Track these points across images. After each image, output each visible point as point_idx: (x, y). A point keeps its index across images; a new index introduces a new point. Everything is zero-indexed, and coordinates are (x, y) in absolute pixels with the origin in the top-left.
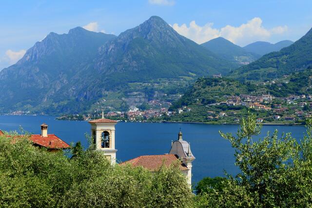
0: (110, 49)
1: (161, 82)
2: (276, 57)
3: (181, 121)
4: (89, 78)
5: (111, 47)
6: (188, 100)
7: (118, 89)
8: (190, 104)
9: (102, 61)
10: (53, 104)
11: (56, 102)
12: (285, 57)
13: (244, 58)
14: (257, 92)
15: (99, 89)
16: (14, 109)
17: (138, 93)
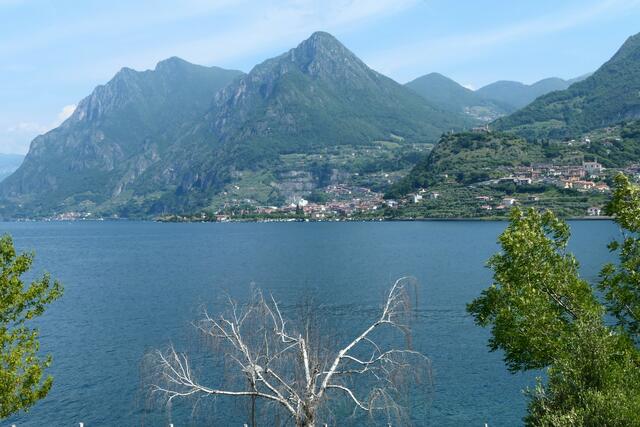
0: (238, 95)
1: (341, 151)
2: (560, 100)
3: (422, 217)
4: (201, 149)
5: (240, 91)
6: (426, 177)
7: (262, 167)
8: (432, 185)
9: (223, 117)
10: (135, 198)
11: (139, 195)
12: (578, 99)
13: (480, 109)
14: (566, 159)
15: (224, 169)
16: (60, 210)
17: (300, 172)
